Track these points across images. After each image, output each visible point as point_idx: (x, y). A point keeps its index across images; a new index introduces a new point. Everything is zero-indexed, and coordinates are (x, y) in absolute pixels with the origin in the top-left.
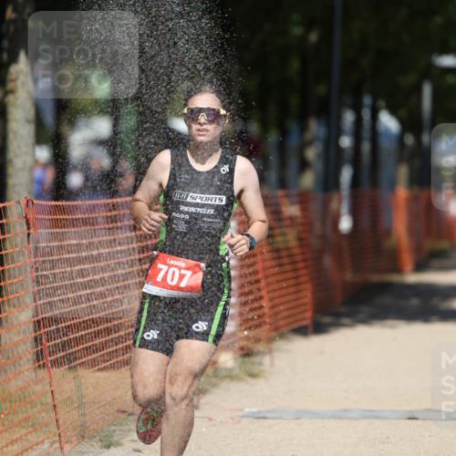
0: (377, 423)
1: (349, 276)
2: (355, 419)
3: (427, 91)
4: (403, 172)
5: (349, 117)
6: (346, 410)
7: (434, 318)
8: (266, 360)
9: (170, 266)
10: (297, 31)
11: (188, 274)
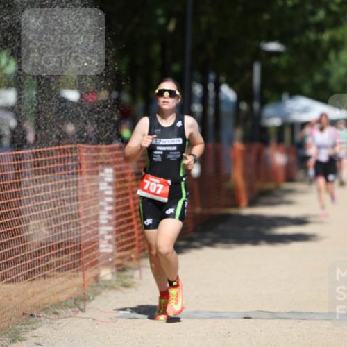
0: (220, 321)
1: (198, 210)
2: (204, 318)
3: (257, 69)
4: (239, 133)
5: (198, 89)
6: (196, 312)
7: (262, 242)
8: (137, 274)
9: (151, 182)
10: (162, 21)
11: (161, 186)
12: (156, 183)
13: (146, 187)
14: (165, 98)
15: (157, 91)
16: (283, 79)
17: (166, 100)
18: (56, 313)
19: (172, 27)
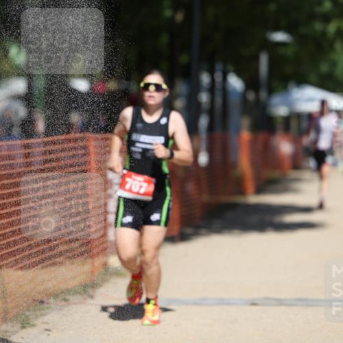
1: (206, 198)
4: (245, 122)
9: (134, 180)
10: (168, 13)
11: (145, 185)
12: (140, 182)
13: (127, 187)
14: (151, 92)
15: (142, 85)
16: (289, 69)
17: (151, 94)
18: (65, 300)
19: (179, 17)
